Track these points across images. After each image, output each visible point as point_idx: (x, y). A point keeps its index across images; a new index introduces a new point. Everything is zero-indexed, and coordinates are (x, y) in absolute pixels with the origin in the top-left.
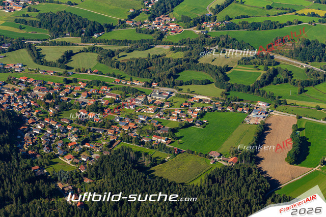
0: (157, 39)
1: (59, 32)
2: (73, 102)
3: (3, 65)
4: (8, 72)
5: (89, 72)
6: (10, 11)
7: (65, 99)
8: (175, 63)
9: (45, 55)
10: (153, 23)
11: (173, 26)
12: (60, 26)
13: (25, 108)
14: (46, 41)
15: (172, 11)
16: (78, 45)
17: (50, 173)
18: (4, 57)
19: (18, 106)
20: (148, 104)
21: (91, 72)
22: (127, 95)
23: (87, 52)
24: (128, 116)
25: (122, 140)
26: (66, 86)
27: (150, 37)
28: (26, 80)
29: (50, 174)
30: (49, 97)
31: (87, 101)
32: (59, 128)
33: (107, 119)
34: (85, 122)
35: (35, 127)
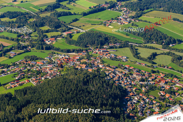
1: (149, 40)
2: (157, 85)
3: (116, 56)
4: (118, 60)
5: (166, 67)
6: (121, 24)
7: (152, 83)
9: (140, 53)
12: (151, 37)
13: (128, 85)
14: (141, 45)
16: (160, 50)
18: (116, 51)
19: (124, 83)
21: (167, 67)
23: (165, 55)
26: (153, 74)
28: (129, 67)
30: (143, 80)
31: (165, 86)
32: (149, 101)
33: (177, 100)
34: (164, 100)
35: (134, 98)
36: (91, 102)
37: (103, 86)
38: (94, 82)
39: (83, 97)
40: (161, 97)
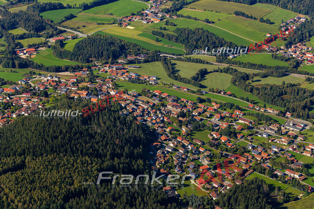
0: (293, 67)
1: (195, 49)
2: (207, 123)
3: (138, 75)
4: (142, 83)
5: (222, 93)
6: (148, 23)
7: (198, 118)
8: (311, 94)
9: (179, 70)
10: (290, 50)
11: (310, 56)
12: (197, 43)
13: (158, 123)
14: (181, 57)
15: (309, 40)
16: (212, 64)
17: (181, 195)
18: (139, 67)
19: (152, 120)
20: (282, 135)
21: (225, 93)
22: (260, 122)
23: (221, 72)
24: (261, 145)
25: (254, 170)
26: (199, 105)
27: (286, 64)
28: (160, 94)
29: (181, 197)
30: (183, 115)
31: (220, 123)
32: (192, 149)
33: (239, 145)
34: (217, 146)
35: (167, 145)
36: (94, 152)
37: (115, 126)
38: (100, 118)
39: (80, 143)
40: (213, 141)
